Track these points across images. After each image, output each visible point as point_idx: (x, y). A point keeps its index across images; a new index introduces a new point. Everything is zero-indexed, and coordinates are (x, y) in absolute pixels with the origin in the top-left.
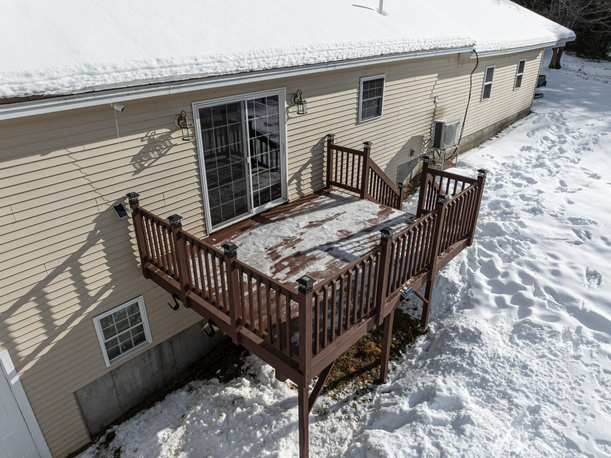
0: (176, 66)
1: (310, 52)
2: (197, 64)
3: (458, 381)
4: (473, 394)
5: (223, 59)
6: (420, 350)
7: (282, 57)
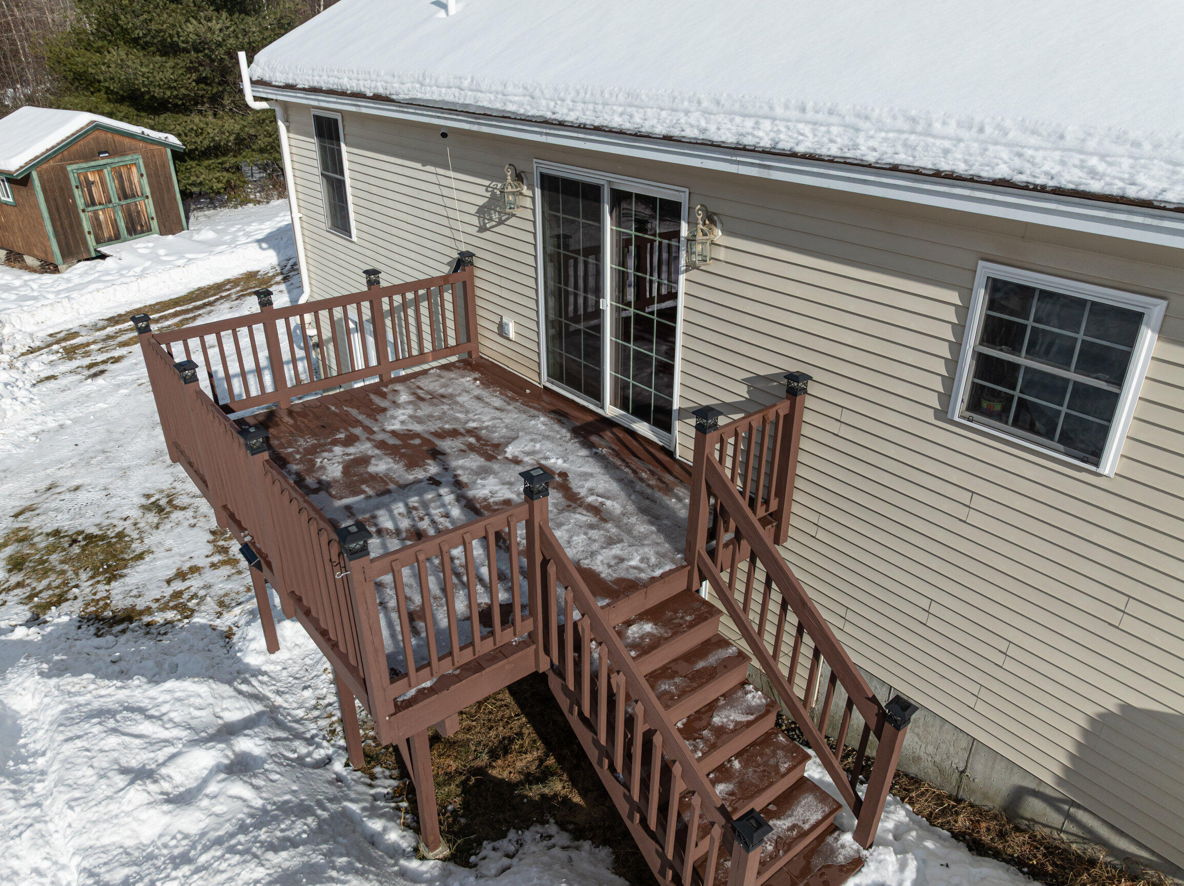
0: (481, 92)
1: (706, 112)
2: (504, 95)
3: (221, 820)
4: (179, 836)
5: (537, 93)
6: (376, 825)
7: (629, 110)
